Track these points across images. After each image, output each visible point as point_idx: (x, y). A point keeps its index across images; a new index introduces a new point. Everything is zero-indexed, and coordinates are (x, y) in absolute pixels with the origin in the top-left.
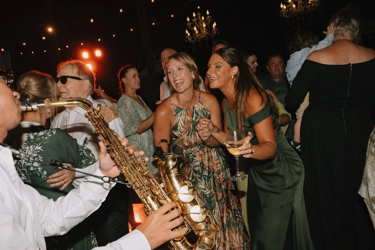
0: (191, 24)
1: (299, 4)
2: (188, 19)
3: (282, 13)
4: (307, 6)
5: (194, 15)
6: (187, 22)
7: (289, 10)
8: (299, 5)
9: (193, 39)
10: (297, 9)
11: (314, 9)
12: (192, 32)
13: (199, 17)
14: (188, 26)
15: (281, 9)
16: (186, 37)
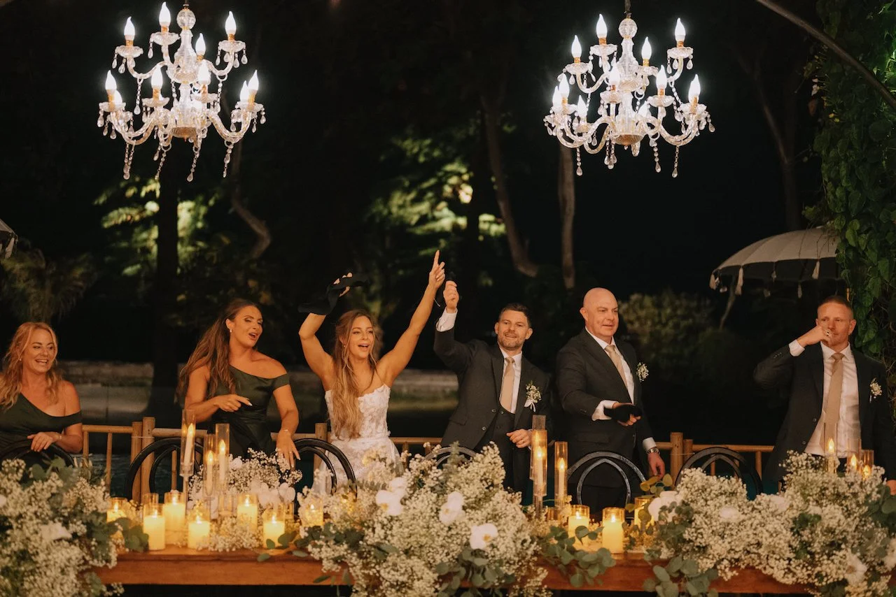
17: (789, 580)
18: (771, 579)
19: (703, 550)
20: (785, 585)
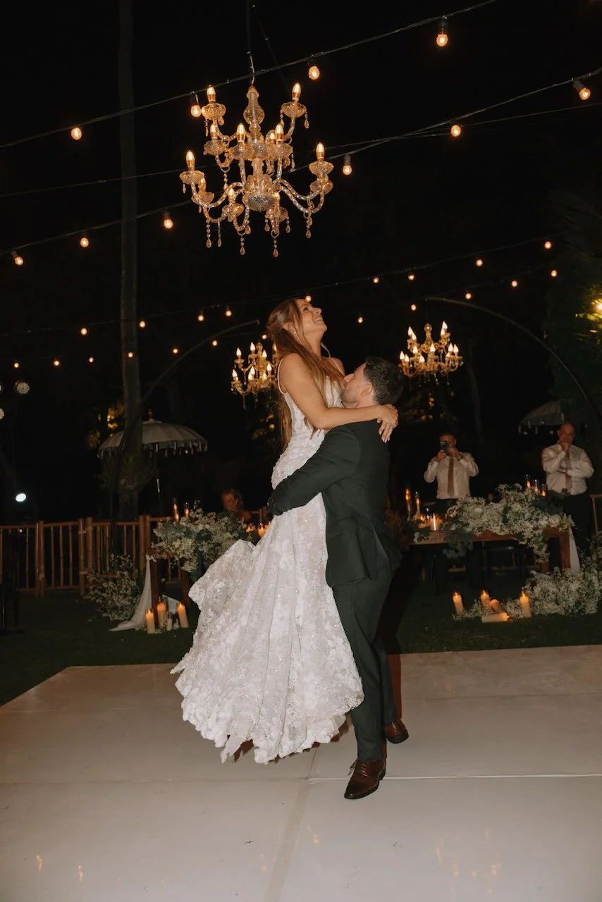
0: (243, 361)
1: (430, 358)
2: (239, 353)
3: (402, 369)
4: (443, 364)
5: (253, 348)
6: (236, 358)
7: (413, 364)
8: (429, 360)
9: (244, 388)
10: (426, 365)
11: (452, 370)
12: (243, 377)
13: (260, 352)
14: (237, 364)
15: (400, 362)
16: (233, 383)
17: (502, 534)
18: (495, 535)
19: (467, 525)
20: (499, 536)
